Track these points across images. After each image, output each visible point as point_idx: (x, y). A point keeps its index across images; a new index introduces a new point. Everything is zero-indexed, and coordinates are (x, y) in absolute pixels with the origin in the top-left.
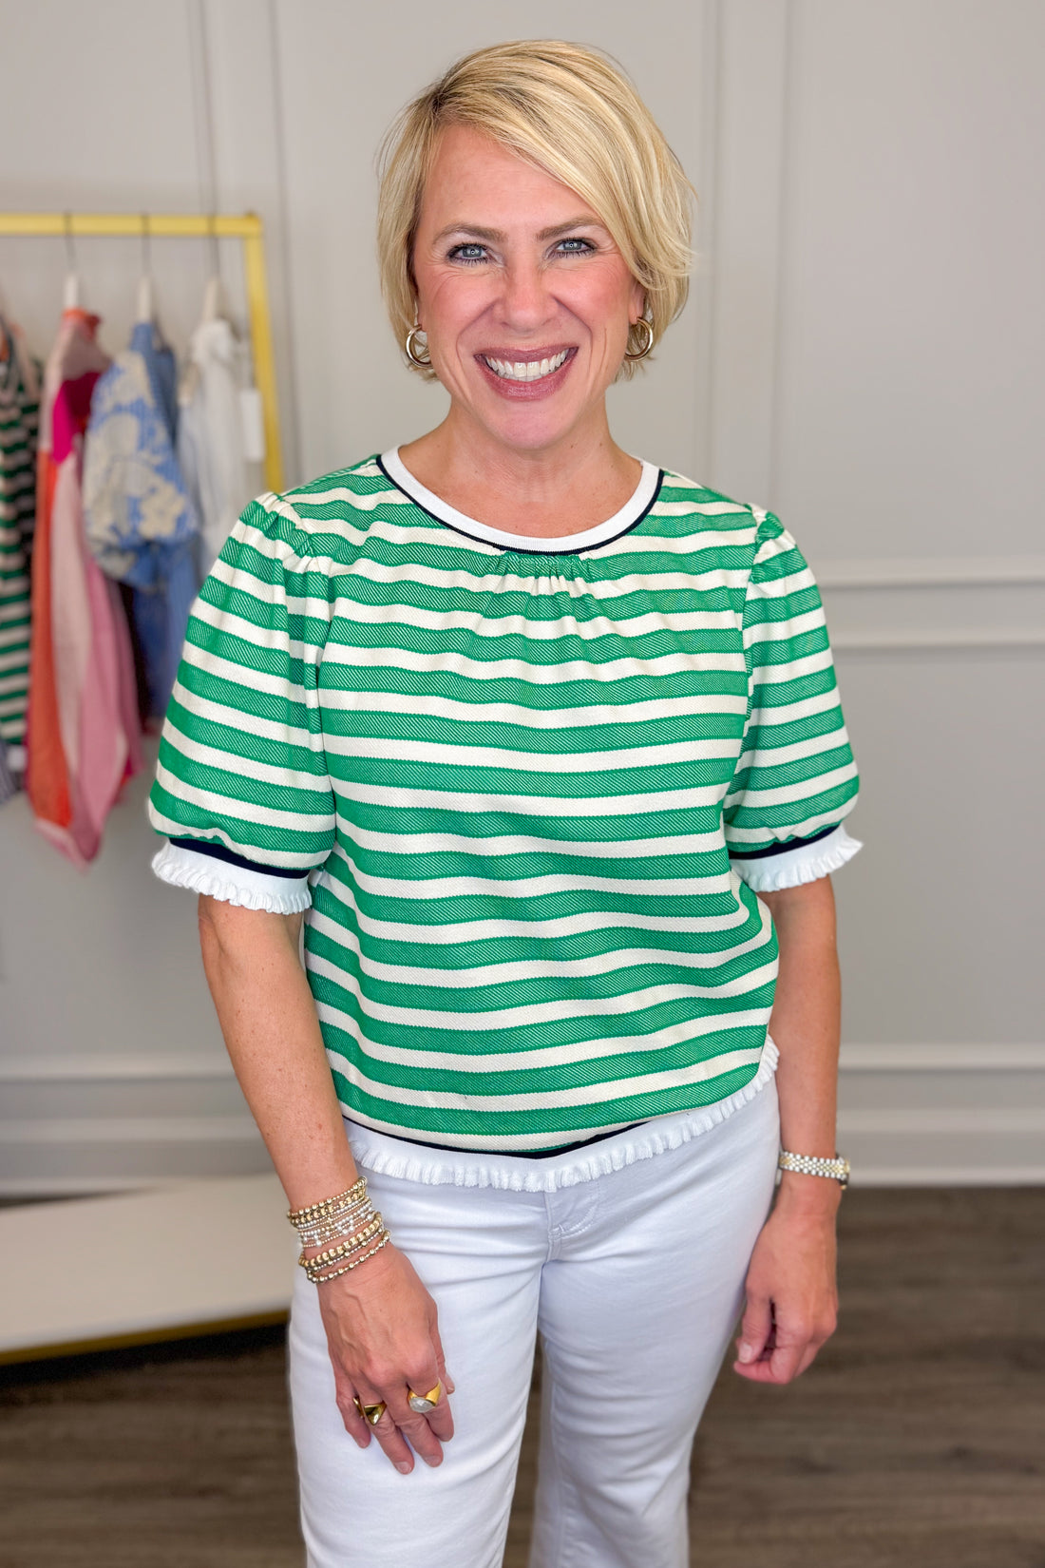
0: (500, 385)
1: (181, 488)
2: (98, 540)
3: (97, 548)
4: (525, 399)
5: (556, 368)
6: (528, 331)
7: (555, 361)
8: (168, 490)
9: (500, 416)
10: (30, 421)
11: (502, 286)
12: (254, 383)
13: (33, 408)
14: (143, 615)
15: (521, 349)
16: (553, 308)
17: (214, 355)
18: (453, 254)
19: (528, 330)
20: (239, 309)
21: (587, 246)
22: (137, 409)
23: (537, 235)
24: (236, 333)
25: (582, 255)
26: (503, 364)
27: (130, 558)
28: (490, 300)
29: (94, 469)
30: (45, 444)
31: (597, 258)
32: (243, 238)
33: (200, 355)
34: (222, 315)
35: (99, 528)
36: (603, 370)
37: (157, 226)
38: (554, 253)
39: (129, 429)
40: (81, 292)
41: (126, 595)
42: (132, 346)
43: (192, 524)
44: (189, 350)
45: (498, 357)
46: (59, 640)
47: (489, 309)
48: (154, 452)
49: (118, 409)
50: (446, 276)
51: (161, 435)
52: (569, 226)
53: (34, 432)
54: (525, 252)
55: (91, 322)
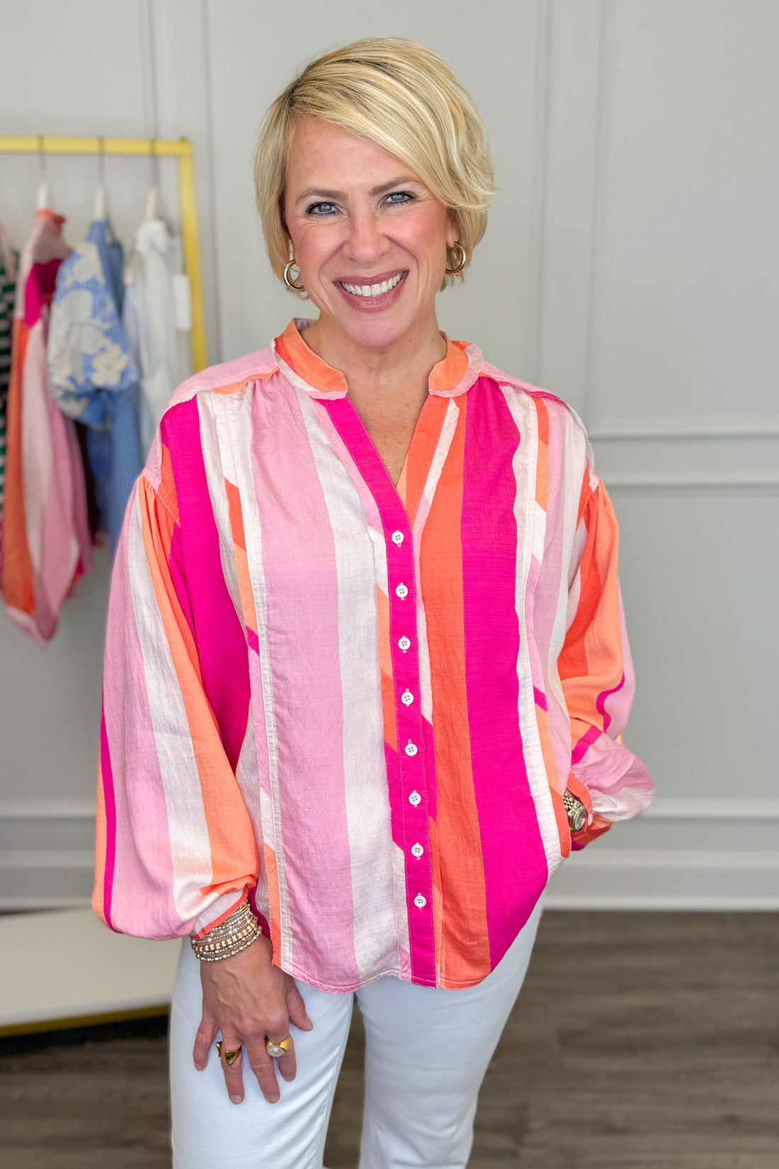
0: (353, 301)
1: (124, 349)
2: (59, 387)
3: (58, 394)
4: (371, 311)
5: (394, 287)
6: (369, 264)
7: (392, 282)
8: (115, 350)
9: (356, 324)
10: (8, 297)
11: (348, 232)
12: (184, 270)
13: (11, 288)
14: (93, 448)
15: (365, 276)
16: (386, 245)
17: (153, 247)
18: (310, 210)
19: (368, 262)
20: (173, 213)
21: (408, 197)
22: (91, 286)
23: (369, 193)
24: (171, 231)
25: (405, 204)
26: (354, 287)
27: (84, 402)
28: (340, 242)
29: (56, 332)
30: (19, 313)
31: (417, 205)
32: (177, 157)
33: (142, 246)
34: (160, 217)
35: (60, 378)
36: (429, 286)
37: (110, 147)
38: (384, 204)
39: (85, 301)
40: (50, 197)
41: (80, 431)
42: (89, 238)
43: (133, 377)
44: (134, 241)
45: (350, 283)
46: (27, 465)
47: (340, 248)
48: (104, 320)
49: (77, 286)
50: (307, 227)
51: (110, 307)
52: (392, 184)
53: (11, 306)
54: (362, 206)
55: (57, 222)
